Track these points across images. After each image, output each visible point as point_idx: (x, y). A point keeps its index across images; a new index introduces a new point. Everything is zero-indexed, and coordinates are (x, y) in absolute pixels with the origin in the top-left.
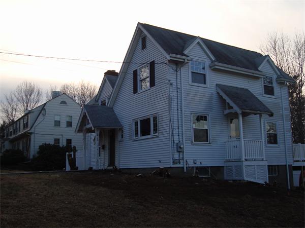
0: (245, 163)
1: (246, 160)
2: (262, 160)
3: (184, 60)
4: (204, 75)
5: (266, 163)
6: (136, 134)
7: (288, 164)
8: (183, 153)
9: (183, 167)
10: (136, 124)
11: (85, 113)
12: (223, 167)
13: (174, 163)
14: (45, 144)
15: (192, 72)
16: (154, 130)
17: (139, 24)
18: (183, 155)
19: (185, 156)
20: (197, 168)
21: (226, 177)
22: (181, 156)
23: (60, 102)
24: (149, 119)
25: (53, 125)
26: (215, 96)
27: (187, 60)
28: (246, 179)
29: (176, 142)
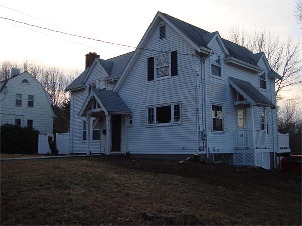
0: (256, 151)
1: (257, 148)
2: (266, 148)
3: (209, 53)
4: (220, 68)
5: (268, 151)
6: (151, 120)
7: (275, 151)
8: (206, 140)
9: (206, 154)
10: (151, 110)
11: (94, 97)
12: (233, 153)
13: (200, 150)
14: (7, 124)
15: (212, 65)
16: (175, 118)
17: (158, 12)
18: (206, 143)
19: (208, 144)
20: (215, 154)
21: (235, 163)
22: (205, 144)
23: (22, 80)
24: (169, 107)
25: (15, 105)
26: (228, 88)
27: (212, 54)
28: (257, 165)
29: (201, 130)
